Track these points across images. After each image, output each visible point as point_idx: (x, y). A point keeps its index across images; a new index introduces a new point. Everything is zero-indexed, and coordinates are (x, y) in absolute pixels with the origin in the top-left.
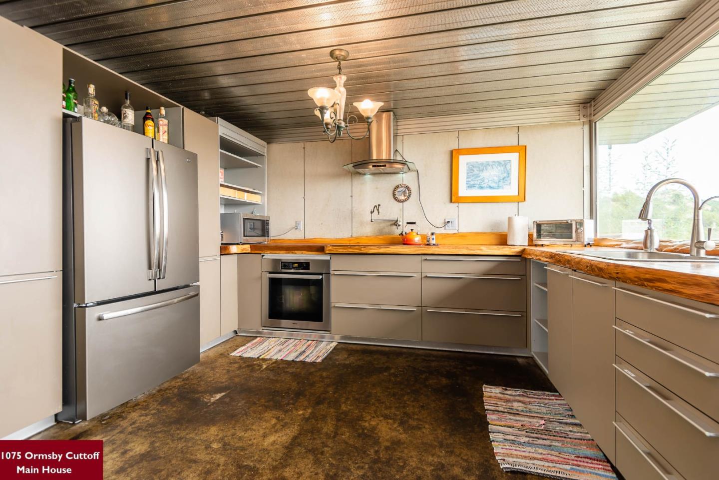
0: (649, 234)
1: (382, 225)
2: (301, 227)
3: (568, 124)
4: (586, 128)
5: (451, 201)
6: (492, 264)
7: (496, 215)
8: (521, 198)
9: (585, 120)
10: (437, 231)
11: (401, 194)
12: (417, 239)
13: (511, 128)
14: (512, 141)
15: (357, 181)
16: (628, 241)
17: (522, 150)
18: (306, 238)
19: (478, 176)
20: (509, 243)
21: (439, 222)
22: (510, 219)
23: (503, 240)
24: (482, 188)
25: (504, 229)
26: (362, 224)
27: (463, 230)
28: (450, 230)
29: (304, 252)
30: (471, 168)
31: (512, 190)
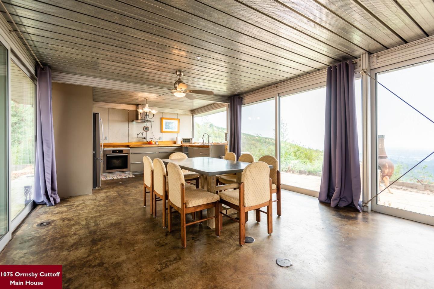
0: (203, 141)
1: (140, 139)
2: (108, 138)
3: (188, 115)
4: (192, 116)
5: (161, 132)
6: (175, 149)
7: (173, 136)
8: (178, 132)
9: (191, 114)
10: (158, 140)
11: (146, 129)
12: (153, 143)
13: (176, 114)
14: (176, 117)
15: (131, 124)
16: (200, 143)
17: (179, 120)
18: (110, 142)
19: (168, 126)
20: (176, 143)
21: (158, 138)
22: (177, 138)
23: (175, 143)
24: (169, 129)
25: (175, 140)
26: (132, 138)
27: (164, 140)
28: (161, 140)
29: (121, 147)
30: (166, 123)
31: (176, 130)
